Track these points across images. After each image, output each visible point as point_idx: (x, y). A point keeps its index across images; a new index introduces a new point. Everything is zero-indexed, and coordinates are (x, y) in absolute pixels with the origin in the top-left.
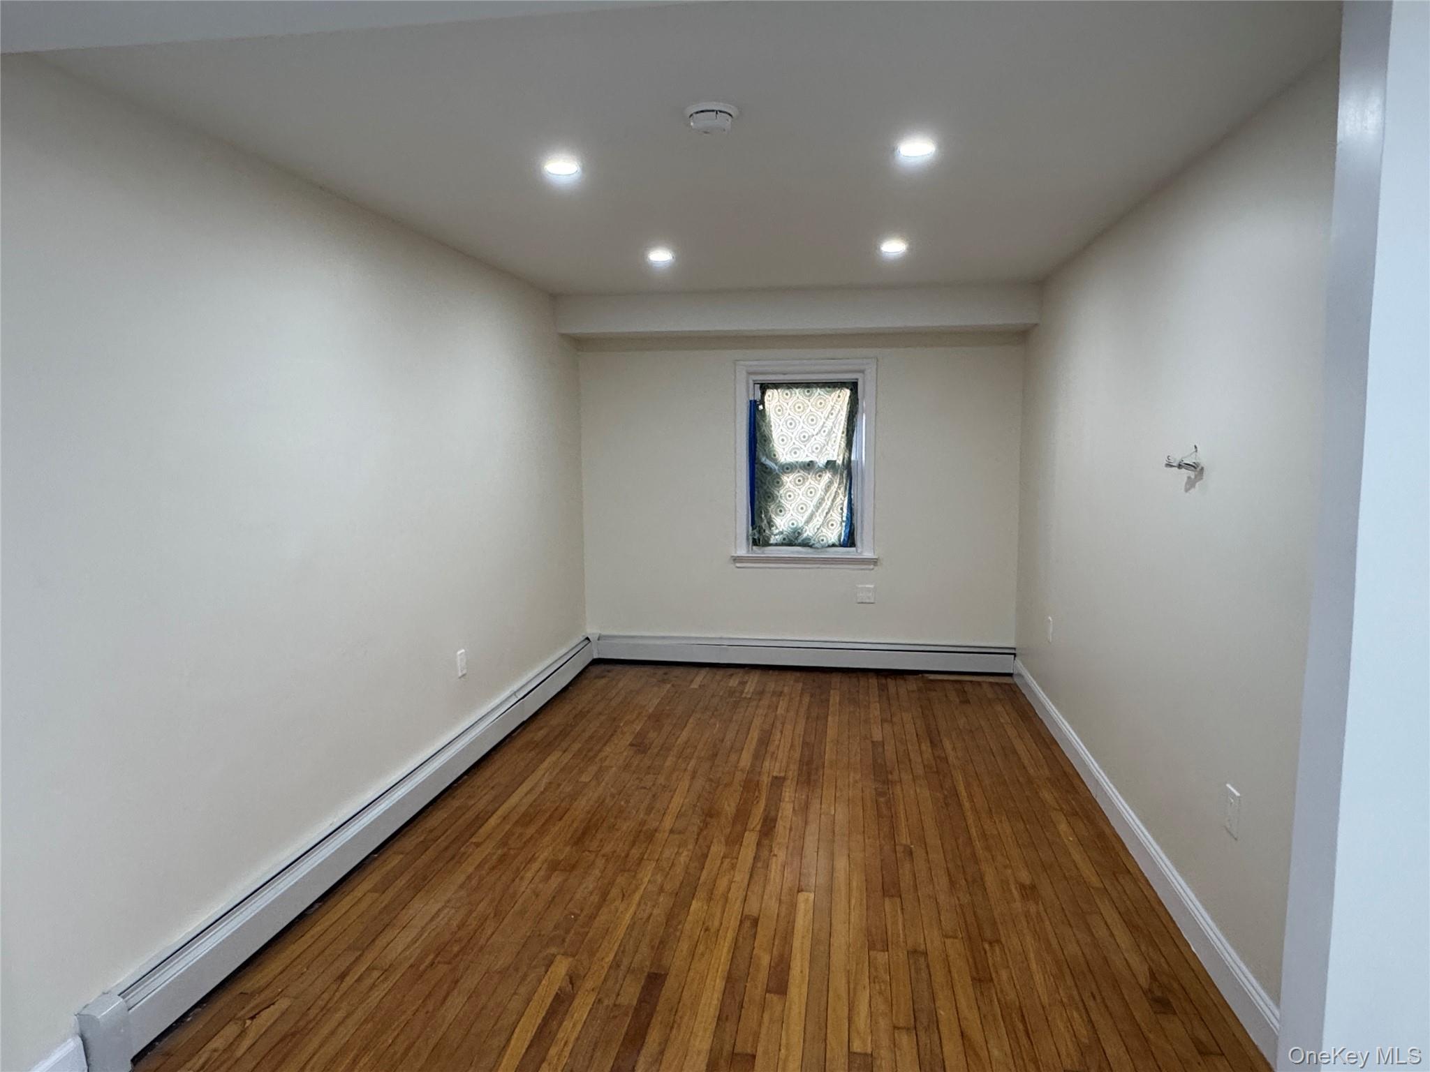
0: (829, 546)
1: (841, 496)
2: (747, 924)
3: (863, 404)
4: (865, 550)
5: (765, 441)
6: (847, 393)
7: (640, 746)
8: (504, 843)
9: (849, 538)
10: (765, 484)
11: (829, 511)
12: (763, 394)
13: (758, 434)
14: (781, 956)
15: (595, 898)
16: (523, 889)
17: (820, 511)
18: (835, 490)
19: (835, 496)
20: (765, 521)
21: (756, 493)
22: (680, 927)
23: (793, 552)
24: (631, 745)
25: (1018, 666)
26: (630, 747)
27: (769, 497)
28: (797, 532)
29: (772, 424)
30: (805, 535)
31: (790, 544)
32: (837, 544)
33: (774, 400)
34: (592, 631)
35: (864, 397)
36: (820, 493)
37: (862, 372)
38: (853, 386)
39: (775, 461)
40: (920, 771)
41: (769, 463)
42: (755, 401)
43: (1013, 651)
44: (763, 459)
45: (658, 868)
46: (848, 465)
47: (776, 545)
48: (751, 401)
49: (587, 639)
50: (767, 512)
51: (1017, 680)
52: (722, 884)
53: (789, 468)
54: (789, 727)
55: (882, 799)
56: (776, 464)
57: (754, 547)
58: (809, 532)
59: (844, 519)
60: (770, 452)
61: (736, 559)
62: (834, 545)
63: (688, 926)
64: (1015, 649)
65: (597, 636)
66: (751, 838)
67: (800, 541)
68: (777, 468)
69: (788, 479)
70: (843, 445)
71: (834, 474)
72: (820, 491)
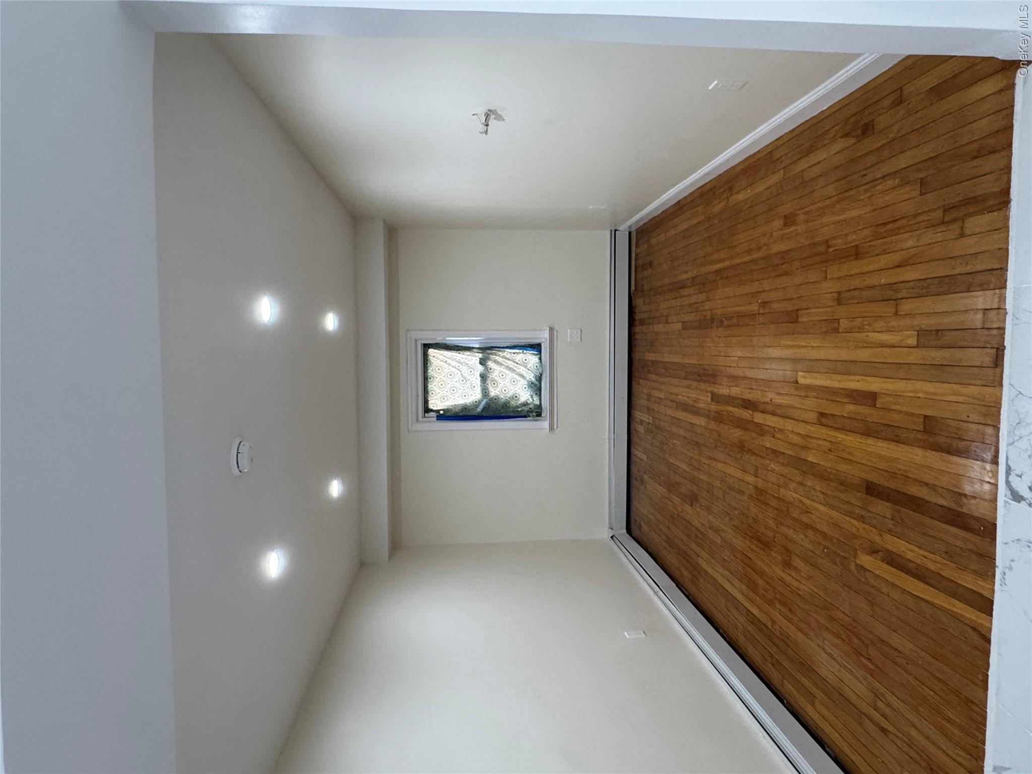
0: (541, 362)
1: (505, 354)
2: (824, 420)
3: (439, 339)
4: (543, 337)
5: (466, 409)
6: (431, 351)
7: (693, 499)
8: (771, 602)
9: (535, 348)
10: (497, 408)
11: (515, 362)
12: (432, 411)
13: (461, 414)
14: (847, 396)
15: (810, 533)
16: (807, 589)
17: (515, 369)
18: (501, 358)
19: (505, 359)
20: (523, 408)
21: (503, 415)
22: (829, 470)
23: (546, 388)
24: (691, 505)
25: (624, 228)
26: (694, 507)
27: (506, 405)
28: (531, 385)
29: (453, 404)
30: (533, 379)
31: (540, 390)
32: (539, 356)
33: (437, 403)
34: (606, 534)
35: (434, 339)
36: (502, 369)
37: (416, 341)
38: (426, 346)
39: (480, 402)
40: (703, 296)
41: (481, 407)
42: (437, 416)
43: (613, 232)
44: (479, 409)
45: (785, 486)
46: (483, 349)
47: (540, 400)
48: (437, 419)
49: (612, 537)
50: (517, 407)
51: (633, 229)
52: (796, 439)
53: (485, 392)
54: (674, 390)
55: (726, 323)
56: (482, 400)
57: (542, 416)
58: (531, 377)
59: (521, 351)
60: (474, 405)
61: (551, 428)
62: (540, 359)
63: (829, 465)
64: (611, 231)
65: (610, 530)
66: (759, 418)
67: (537, 383)
68: (485, 400)
69: (493, 392)
70: (468, 353)
71: (489, 359)
72: (501, 369)
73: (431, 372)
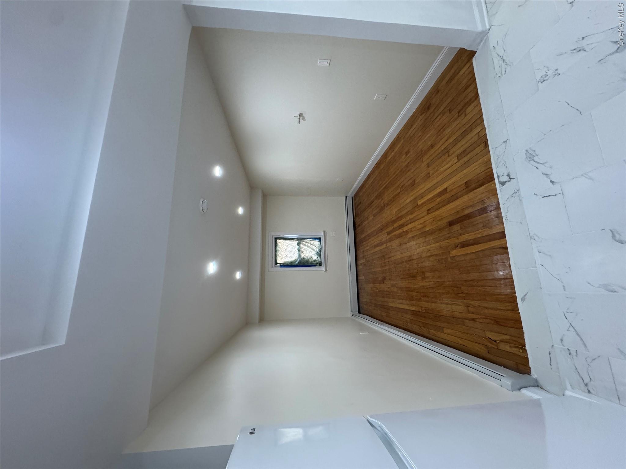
0: (321, 245)
1: (307, 241)
3: (281, 236)
4: (321, 235)
5: (291, 262)
6: (278, 241)
7: (384, 280)
9: (318, 239)
10: (304, 262)
11: (311, 244)
12: (278, 263)
13: (290, 264)
15: (431, 258)
16: (433, 283)
17: (311, 247)
18: (305, 243)
19: (307, 243)
20: (314, 262)
21: (306, 265)
22: (434, 229)
23: (323, 254)
25: (350, 196)
26: (384, 283)
27: (308, 261)
28: (317, 253)
29: (287, 261)
30: (318, 251)
31: (321, 255)
33: (280, 261)
34: (349, 315)
37: (273, 236)
38: (276, 239)
39: (297, 260)
42: (280, 266)
44: (297, 263)
45: (419, 247)
46: (298, 239)
47: (321, 259)
49: (352, 315)
50: (312, 262)
51: (353, 195)
53: (299, 256)
57: (322, 265)
59: (313, 240)
60: (295, 261)
61: (326, 270)
62: (320, 243)
63: (434, 226)
64: (345, 197)
65: (351, 313)
67: (320, 252)
68: (299, 259)
69: (302, 256)
70: (292, 241)
71: (301, 243)
72: (306, 247)
73: (278, 248)
